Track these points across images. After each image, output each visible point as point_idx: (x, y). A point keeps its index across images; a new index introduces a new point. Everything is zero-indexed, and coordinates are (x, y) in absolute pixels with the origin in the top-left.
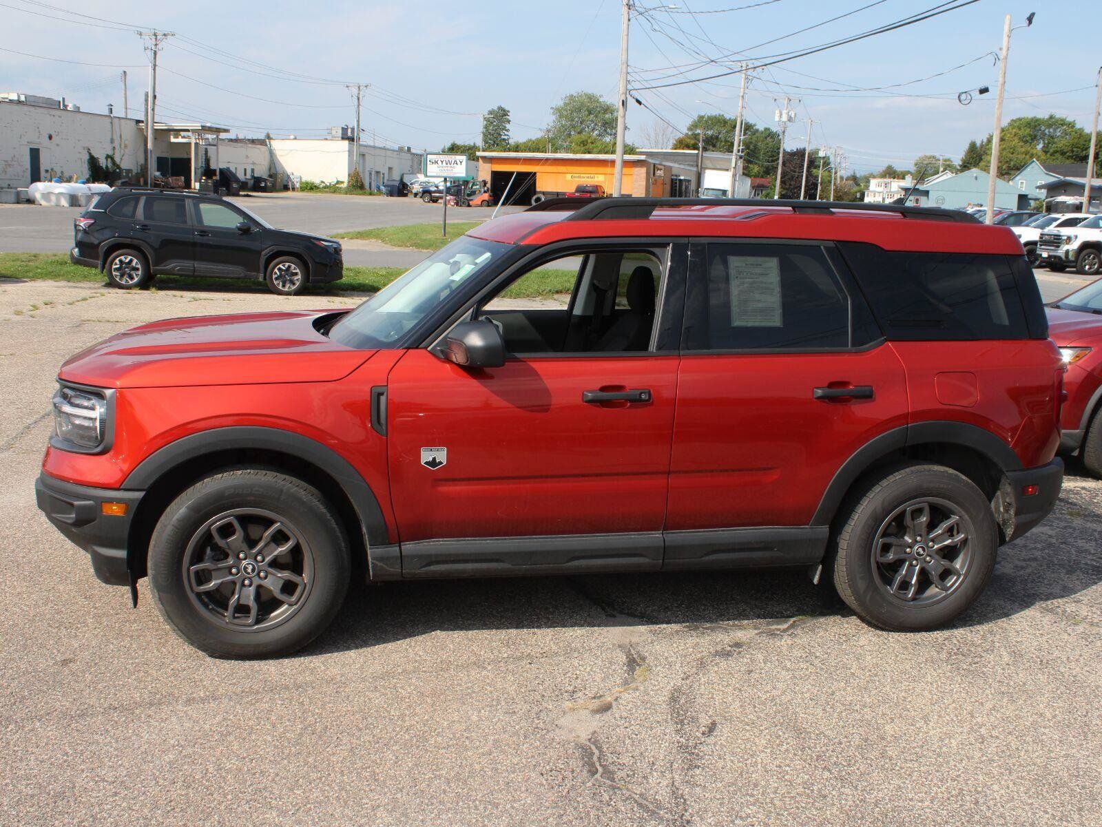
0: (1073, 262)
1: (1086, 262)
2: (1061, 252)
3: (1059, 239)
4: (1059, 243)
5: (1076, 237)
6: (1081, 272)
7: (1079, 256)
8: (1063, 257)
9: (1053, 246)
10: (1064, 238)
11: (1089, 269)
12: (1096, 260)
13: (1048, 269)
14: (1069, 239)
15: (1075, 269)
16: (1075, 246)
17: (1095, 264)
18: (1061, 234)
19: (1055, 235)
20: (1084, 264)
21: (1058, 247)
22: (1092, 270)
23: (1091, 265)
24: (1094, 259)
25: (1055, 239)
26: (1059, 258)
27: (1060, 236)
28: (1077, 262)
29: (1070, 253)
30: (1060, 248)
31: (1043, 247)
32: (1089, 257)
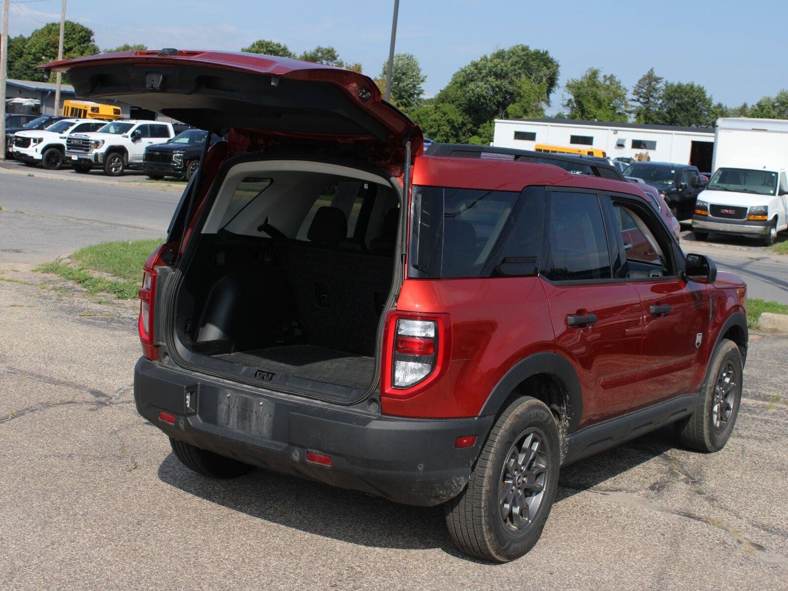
0: (102, 164)
1: (113, 164)
2: (91, 155)
3: (89, 143)
4: (88, 147)
5: (103, 142)
6: (108, 173)
7: (106, 158)
8: (93, 160)
9: (82, 149)
10: (93, 142)
11: (116, 170)
12: (121, 163)
13: (74, 171)
14: (97, 144)
15: (102, 171)
16: (102, 150)
17: (119, 166)
18: (90, 139)
19: (83, 140)
20: (110, 166)
21: (88, 150)
22: (118, 172)
23: (117, 168)
24: (118, 161)
25: (83, 143)
26: (90, 161)
27: (89, 140)
28: (105, 165)
29: (99, 156)
30: (89, 152)
31: (71, 150)
32: (115, 160)
